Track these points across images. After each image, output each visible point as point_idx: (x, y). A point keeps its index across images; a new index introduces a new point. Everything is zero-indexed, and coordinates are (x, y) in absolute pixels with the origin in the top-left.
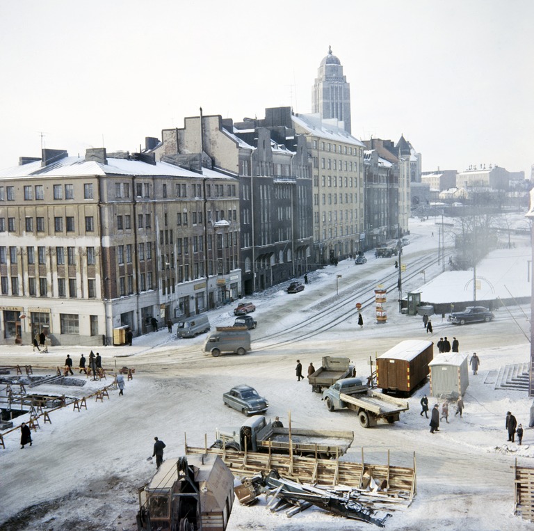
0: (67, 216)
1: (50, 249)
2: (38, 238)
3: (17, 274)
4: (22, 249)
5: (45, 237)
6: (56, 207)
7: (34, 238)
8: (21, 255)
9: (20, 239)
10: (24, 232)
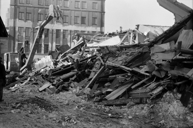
0: (82, 16)
1: (71, 31)
2: (64, 25)
3: (49, 43)
4: (53, 30)
5: (68, 25)
6: (76, 12)
7: (61, 25)
8: (52, 33)
9: (52, 25)
10: (55, 22)
